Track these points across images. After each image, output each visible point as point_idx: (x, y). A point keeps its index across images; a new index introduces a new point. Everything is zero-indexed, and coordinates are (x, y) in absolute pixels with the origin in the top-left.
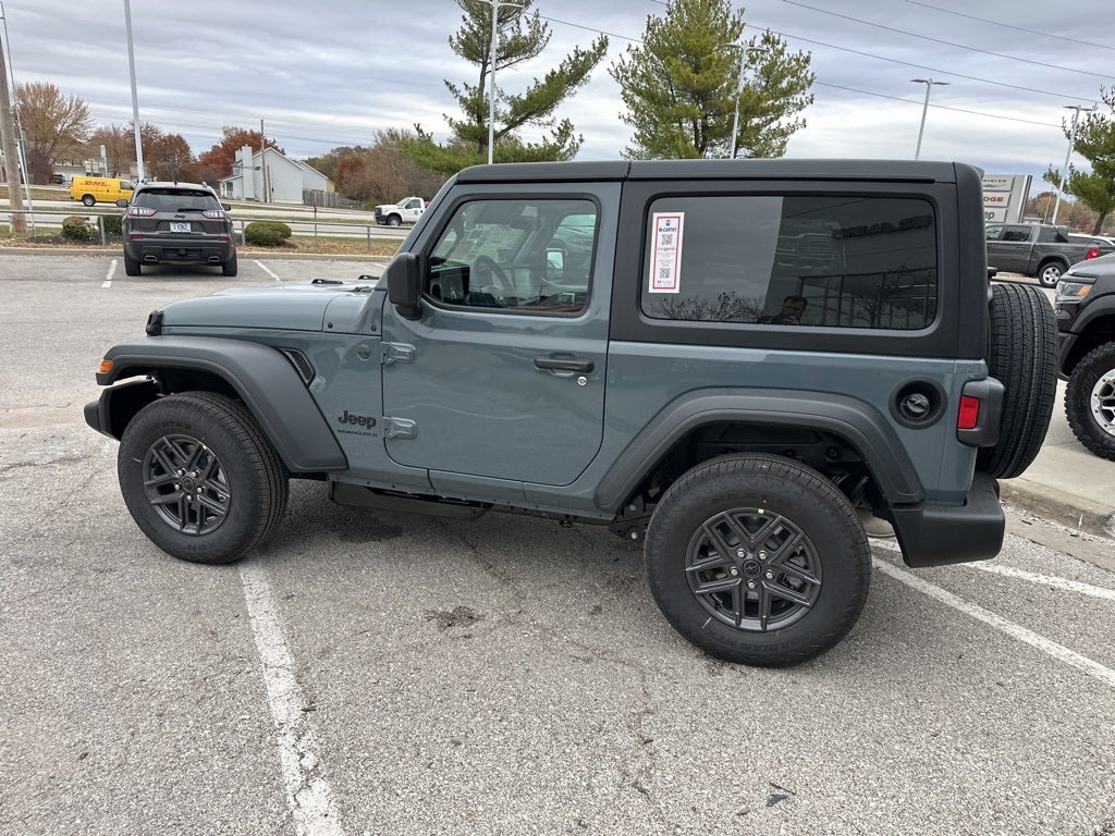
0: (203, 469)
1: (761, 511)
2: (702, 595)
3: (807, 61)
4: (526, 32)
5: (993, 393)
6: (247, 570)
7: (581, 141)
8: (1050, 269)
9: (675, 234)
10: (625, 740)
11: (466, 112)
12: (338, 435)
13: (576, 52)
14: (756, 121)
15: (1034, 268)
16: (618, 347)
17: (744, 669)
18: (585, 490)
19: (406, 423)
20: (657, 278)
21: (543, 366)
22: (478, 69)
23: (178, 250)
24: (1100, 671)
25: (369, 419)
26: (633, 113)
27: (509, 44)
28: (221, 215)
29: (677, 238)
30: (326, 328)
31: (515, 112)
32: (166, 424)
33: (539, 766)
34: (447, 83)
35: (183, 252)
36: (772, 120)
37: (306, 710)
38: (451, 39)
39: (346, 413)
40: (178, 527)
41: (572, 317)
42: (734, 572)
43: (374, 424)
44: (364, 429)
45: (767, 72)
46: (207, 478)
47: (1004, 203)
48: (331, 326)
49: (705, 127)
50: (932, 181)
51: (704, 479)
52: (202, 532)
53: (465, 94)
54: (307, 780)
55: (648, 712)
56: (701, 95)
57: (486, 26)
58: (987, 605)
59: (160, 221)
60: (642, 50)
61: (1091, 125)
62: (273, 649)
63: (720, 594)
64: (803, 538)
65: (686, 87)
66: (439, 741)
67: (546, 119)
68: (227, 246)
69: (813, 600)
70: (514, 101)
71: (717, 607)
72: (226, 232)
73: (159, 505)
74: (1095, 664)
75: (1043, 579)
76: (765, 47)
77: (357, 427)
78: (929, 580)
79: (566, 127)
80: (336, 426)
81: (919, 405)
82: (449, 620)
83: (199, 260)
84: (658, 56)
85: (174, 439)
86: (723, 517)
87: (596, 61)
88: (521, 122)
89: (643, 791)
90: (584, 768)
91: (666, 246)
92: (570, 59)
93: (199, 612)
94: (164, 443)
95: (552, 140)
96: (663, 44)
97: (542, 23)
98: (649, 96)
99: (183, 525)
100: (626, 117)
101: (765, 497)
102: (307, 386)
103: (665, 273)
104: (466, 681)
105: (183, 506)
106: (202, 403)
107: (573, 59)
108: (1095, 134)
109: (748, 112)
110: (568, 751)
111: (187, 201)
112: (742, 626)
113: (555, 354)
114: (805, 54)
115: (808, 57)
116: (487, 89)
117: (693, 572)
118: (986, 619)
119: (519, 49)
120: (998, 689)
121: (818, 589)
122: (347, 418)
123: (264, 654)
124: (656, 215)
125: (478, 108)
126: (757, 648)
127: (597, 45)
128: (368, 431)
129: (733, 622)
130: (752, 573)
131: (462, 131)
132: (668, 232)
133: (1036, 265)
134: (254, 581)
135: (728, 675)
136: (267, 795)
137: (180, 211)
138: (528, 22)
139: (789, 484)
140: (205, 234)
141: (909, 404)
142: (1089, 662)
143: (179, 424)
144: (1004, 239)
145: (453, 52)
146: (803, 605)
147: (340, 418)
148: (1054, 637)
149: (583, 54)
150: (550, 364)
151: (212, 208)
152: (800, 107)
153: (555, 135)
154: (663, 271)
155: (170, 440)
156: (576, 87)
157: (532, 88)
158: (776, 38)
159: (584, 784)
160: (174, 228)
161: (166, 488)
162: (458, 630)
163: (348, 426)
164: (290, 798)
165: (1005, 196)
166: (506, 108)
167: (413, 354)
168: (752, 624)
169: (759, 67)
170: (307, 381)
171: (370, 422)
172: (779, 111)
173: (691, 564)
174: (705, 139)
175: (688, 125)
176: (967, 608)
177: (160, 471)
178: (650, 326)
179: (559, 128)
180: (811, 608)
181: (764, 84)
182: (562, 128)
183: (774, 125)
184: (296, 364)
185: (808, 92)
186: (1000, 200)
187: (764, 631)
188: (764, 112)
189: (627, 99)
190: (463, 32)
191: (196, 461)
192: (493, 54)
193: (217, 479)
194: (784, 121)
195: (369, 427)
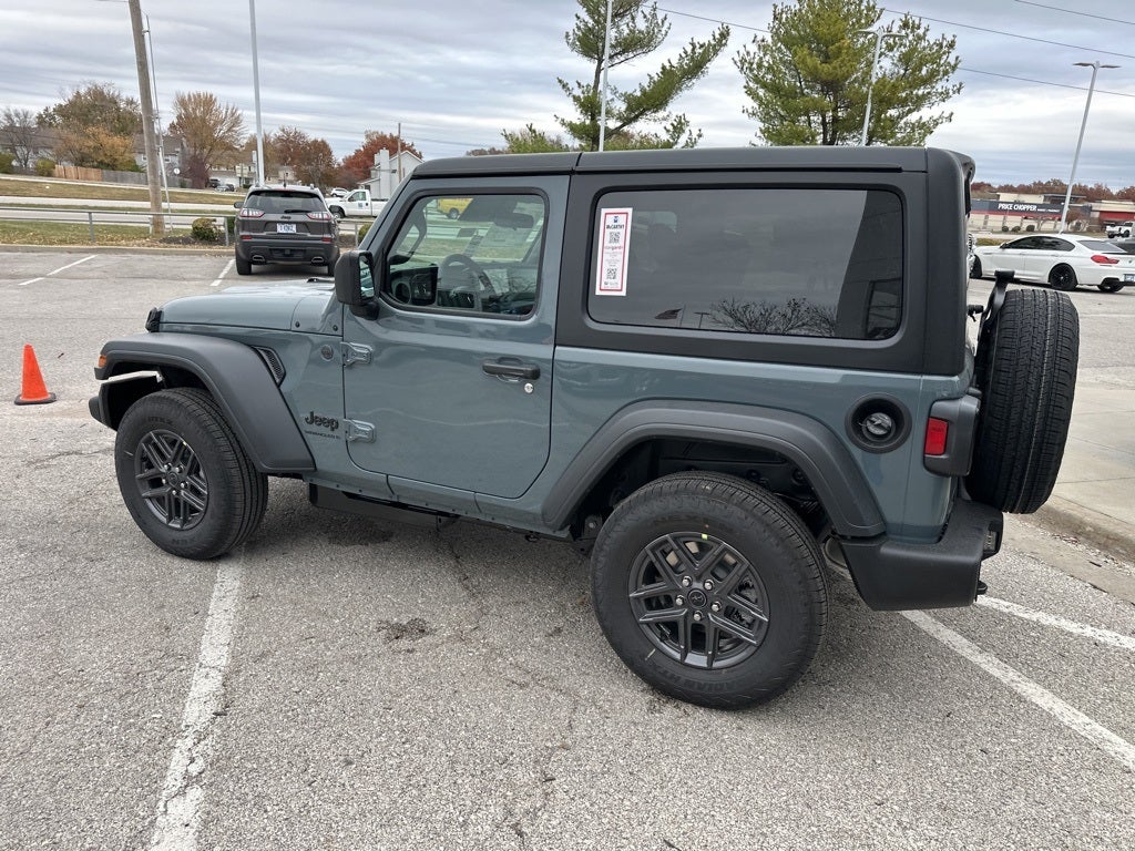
0: (185, 464)
1: (705, 536)
2: (648, 624)
3: (951, 45)
4: (641, 25)
5: (963, 416)
6: (226, 566)
7: (700, 136)
9: (622, 231)
10: (524, 776)
11: (579, 110)
12: (306, 436)
13: (693, 44)
14: (893, 112)
16: (566, 353)
17: (690, 708)
18: (534, 504)
19: (364, 426)
20: (604, 279)
21: (491, 371)
22: (593, 65)
23: (282, 251)
24: (1117, 745)
25: (333, 421)
26: (756, 105)
27: (625, 39)
28: (325, 216)
29: (624, 237)
30: (294, 328)
31: (630, 109)
32: (152, 419)
33: (420, 798)
34: (560, 81)
35: (288, 252)
36: (910, 111)
37: (217, 714)
38: (567, 35)
39: (312, 413)
40: (164, 520)
41: (520, 320)
42: (679, 601)
43: (337, 427)
44: (327, 431)
45: (905, 59)
46: (189, 474)
48: (298, 325)
49: (835, 119)
50: (899, 170)
51: (646, 498)
52: (185, 527)
53: (577, 92)
54: (186, 787)
55: (565, 747)
56: (831, 86)
57: (600, 22)
58: (1006, 657)
59: (268, 223)
60: (770, 41)
62: (215, 651)
63: (667, 624)
64: (748, 568)
65: (814, 77)
66: (332, 758)
67: (661, 114)
68: (331, 247)
69: (762, 637)
70: (628, 98)
71: (663, 638)
72: (330, 232)
73: (150, 498)
74: (1114, 737)
75: (1088, 631)
76: (903, 33)
77: (322, 429)
78: (947, 623)
79: (680, 123)
80: (305, 427)
81: (879, 426)
82: (399, 632)
83: (305, 259)
84: (786, 47)
85: (161, 434)
86: (666, 541)
87: (716, 53)
88: (636, 118)
89: (520, 834)
90: (468, 802)
91: (614, 245)
92: (686, 52)
93: (163, 606)
94: (151, 438)
95: (665, 137)
96: (792, 34)
97: (660, 16)
98: (774, 89)
99: (170, 519)
100: (750, 111)
101: (706, 521)
102: (278, 386)
103: (612, 273)
104: (388, 696)
105: (169, 500)
106: (183, 400)
107: (689, 52)
109: (883, 102)
110: (460, 781)
111: (297, 203)
112: (687, 661)
113: (503, 359)
114: (950, 38)
115: (953, 42)
116: (600, 87)
117: (637, 598)
118: (996, 673)
119: (635, 44)
120: (981, 758)
121: (764, 628)
122: (313, 419)
123: (204, 653)
124: (604, 211)
125: (590, 106)
126: (701, 687)
127: (717, 36)
128: (331, 433)
129: (678, 656)
130: (698, 603)
131: (575, 130)
132: (616, 227)
134: (228, 579)
135: (670, 712)
136: (142, 797)
137: (286, 212)
138: (645, 17)
139: (732, 508)
140: (309, 235)
141: (869, 424)
142: (1107, 733)
143: (162, 420)
145: (568, 49)
146: (751, 644)
147: (307, 419)
148: (1076, 701)
149: (701, 46)
150: (500, 369)
151: (318, 210)
152: (945, 96)
153: (668, 131)
154: (610, 271)
155: (157, 435)
156: (694, 81)
157: (645, 84)
158: (917, 22)
159: (461, 819)
160: (281, 229)
161: (155, 482)
162: (404, 643)
163: (314, 428)
164: (161, 804)
166: (621, 106)
167: (370, 355)
168: (697, 659)
169: (897, 54)
170: (278, 381)
171: (333, 425)
172: (919, 103)
173: (636, 589)
174: (834, 132)
175: (816, 119)
176: (981, 660)
177: (150, 466)
178: (595, 331)
179: (672, 125)
180: (758, 648)
181: (902, 72)
182: (675, 124)
183: (913, 117)
184: (268, 362)
185: (954, 79)
187: (709, 668)
188: (903, 102)
189: (751, 93)
190: (579, 28)
191: (179, 457)
192: (608, 51)
193: (198, 476)
194: (925, 113)
195: (333, 429)
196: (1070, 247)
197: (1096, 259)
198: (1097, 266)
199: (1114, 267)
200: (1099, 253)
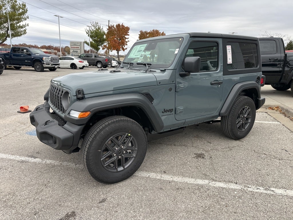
1: (246, 106)
2: (238, 127)
8: (99, 64)
9: (230, 50)
15: (95, 64)
16: (225, 77)
18: (217, 113)
21: (212, 84)
25: (171, 109)
30: (158, 84)
37: (236, 184)
39: (164, 109)
40: (115, 171)
42: (241, 121)
44: (170, 113)
47: (79, 49)
48: (160, 83)
61: (90, 30)
62: (197, 181)
77: (168, 113)
80: (161, 115)
85: (115, 136)
86: (242, 109)
91: (229, 53)
103: (230, 59)
108: (92, 33)
113: (214, 81)
117: (237, 123)
122: (165, 111)
123: (200, 183)
124: (227, 46)
129: (241, 131)
133: (96, 63)
134: (148, 175)
144: (87, 57)
147: (163, 112)
152: (25, 19)
165: (79, 47)
167: (184, 87)
170: (152, 103)
171: (171, 111)
172: (19, 20)
178: (229, 71)
180: (250, 123)
183: (18, 24)
186: (78, 48)
187: (245, 130)
194: (21, 24)
195: (171, 112)
196: (73, 59)
197: (80, 62)
198: (80, 63)
199: (83, 63)
200: (80, 60)
